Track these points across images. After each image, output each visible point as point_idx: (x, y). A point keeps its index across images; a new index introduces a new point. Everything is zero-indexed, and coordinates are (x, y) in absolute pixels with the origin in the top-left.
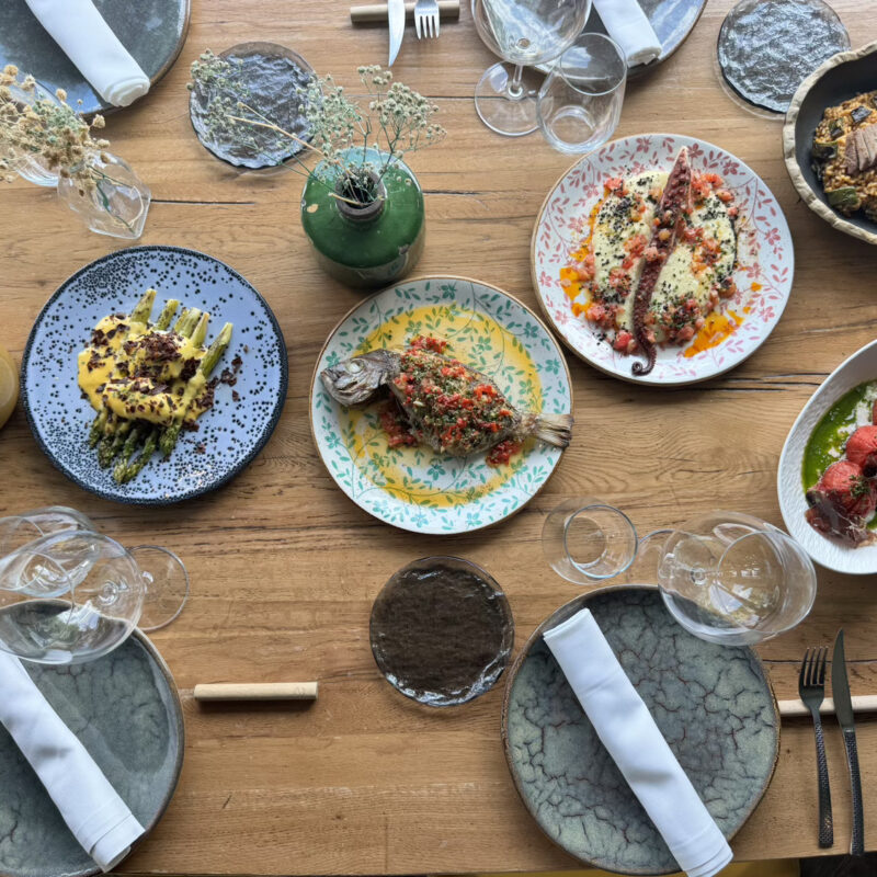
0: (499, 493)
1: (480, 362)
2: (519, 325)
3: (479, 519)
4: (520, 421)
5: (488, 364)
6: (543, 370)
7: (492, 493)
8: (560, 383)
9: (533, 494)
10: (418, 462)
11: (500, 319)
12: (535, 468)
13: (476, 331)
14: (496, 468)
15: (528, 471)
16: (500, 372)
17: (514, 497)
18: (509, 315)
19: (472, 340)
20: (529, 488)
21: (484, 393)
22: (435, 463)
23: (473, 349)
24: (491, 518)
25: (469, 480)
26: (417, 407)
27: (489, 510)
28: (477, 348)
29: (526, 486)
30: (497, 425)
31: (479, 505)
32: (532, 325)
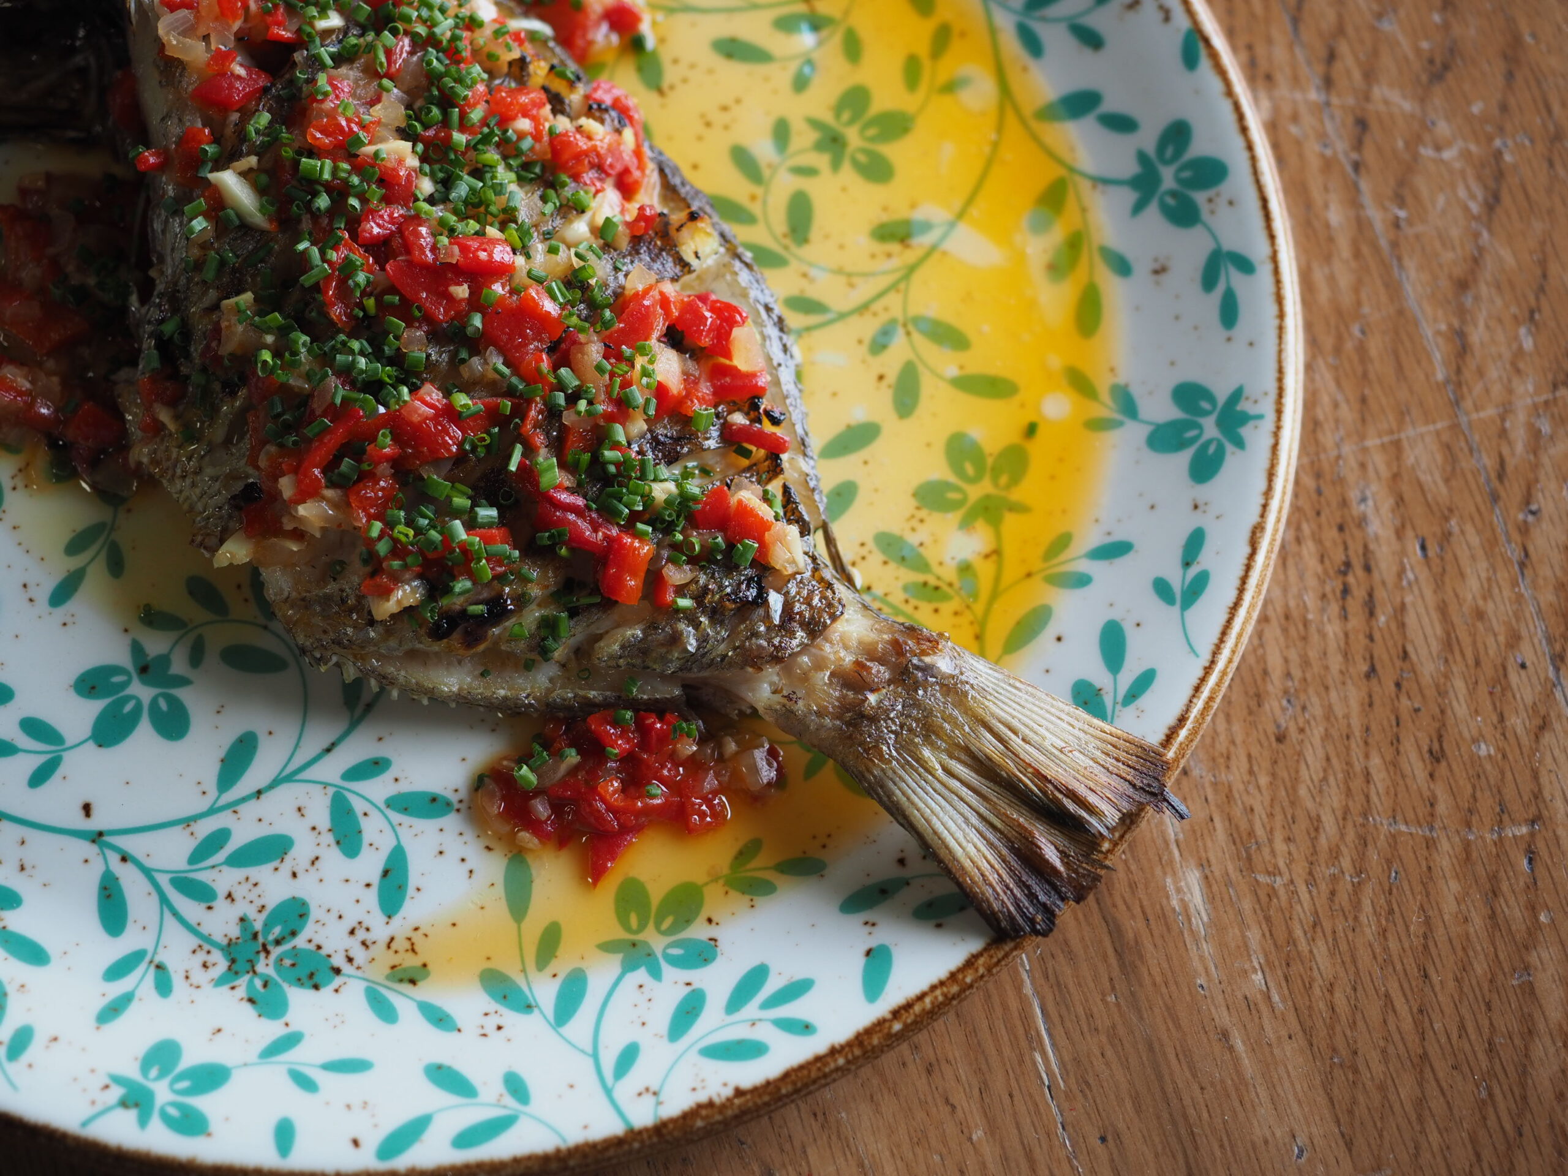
0: (440, 1019)
1: (779, 221)
2: (1121, 124)
3: (203, 1103)
4: (815, 629)
5: (817, 250)
6: (1134, 433)
7: (403, 1002)
8: (1195, 543)
9: (643, 1116)
10: (62, 594)
11: (1032, 44)
12: (757, 976)
13: (853, 48)
14: (517, 856)
15: (703, 977)
16: (868, 327)
17: (516, 1086)
18: (1091, 40)
19: (800, 84)
20: (641, 1074)
21: (675, 338)
22: (156, 644)
23: (781, 133)
24: (284, 1134)
25: (301, 853)
26: (218, 204)
27: (305, 1083)
28: (803, 138)
29: (628, 1057)
30: (654, 581)
31: (272, 1030)
32: (1199, 147)
